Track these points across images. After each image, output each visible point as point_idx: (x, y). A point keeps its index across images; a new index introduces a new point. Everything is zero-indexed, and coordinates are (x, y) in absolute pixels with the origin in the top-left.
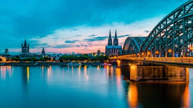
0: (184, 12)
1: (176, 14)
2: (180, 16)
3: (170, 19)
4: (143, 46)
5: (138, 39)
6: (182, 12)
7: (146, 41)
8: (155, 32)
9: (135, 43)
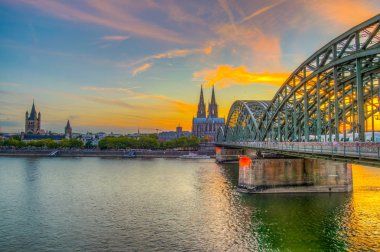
0: (335, 56)
1: (321, 58)
2: (328, 61)
3: (312, 68)
4: (264, 119)
5: (255, 105)
6: (331, 55)
7: (269, 110)
8: (286, 92)
9: (248, 114)
